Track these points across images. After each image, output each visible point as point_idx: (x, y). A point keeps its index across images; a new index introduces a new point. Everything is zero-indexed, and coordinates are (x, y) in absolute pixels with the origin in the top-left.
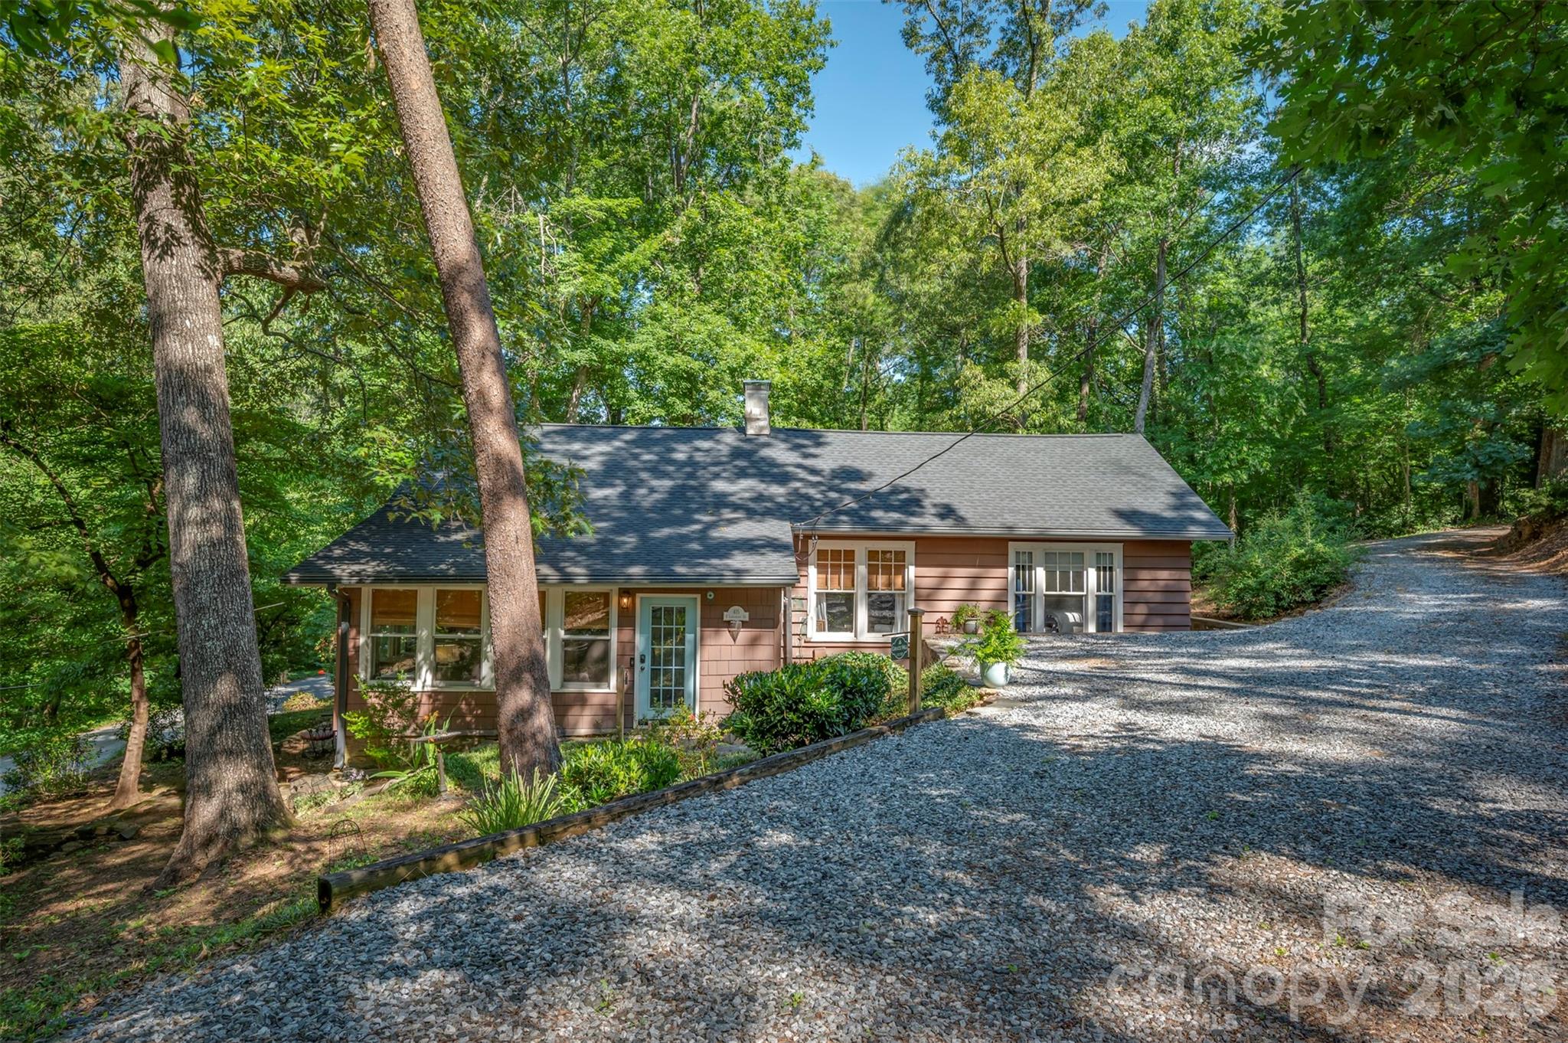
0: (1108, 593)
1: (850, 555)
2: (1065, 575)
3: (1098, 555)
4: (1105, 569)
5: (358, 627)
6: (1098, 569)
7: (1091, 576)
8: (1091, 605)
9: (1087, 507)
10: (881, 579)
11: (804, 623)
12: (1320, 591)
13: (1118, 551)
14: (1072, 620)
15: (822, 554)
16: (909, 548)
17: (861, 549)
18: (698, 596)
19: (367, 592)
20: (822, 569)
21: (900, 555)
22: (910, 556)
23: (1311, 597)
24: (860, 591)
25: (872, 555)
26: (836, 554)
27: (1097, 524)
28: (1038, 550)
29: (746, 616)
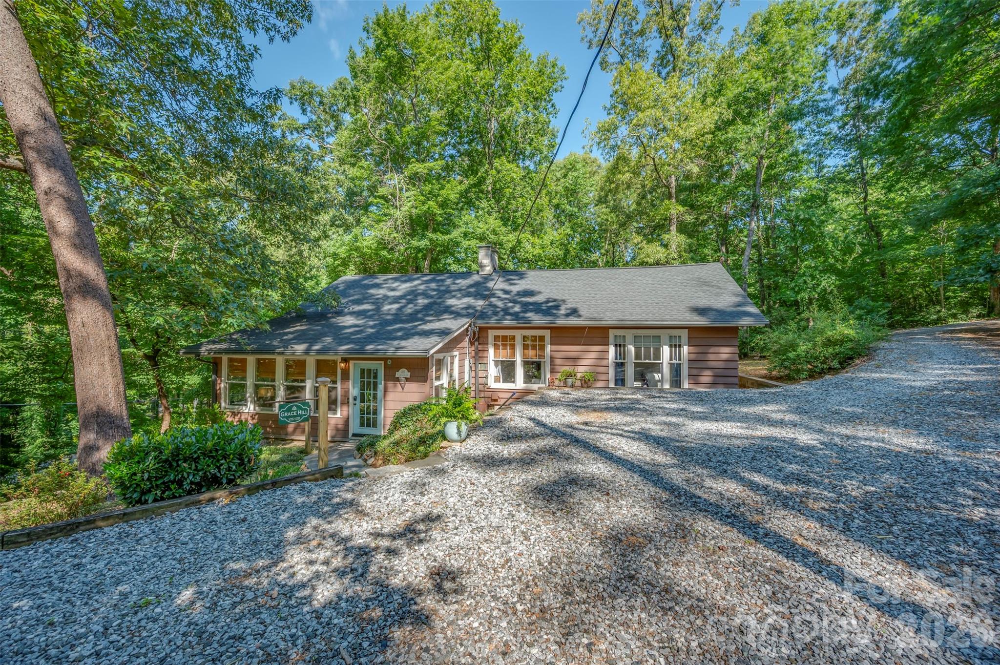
0: (678, 362)
1: (513, 338)
2: (647, 349)
3: (671, 337)
4: (676, 346)
5: (221, 377)
6: (671, 346)
7: (666, 350)
8: (666, 369)
9: (665, 306)
10: (531, 353)
11: (486, 377)
12: (846, 361)
13: (684, 334)
14: (657, 378)
15: (496, 338)
16: (547, 334)
17: (518, 334)
18: (383, 362)
19: (225, 358)
20: (496, 347)
21: (542, 339)
22: (548, 339)
23: (837, 366)
24: (519, 359)
25: (525, 338)
26: (504, 338)
27: (668, 317)
28: (629, 334)
29: (408, 375)
